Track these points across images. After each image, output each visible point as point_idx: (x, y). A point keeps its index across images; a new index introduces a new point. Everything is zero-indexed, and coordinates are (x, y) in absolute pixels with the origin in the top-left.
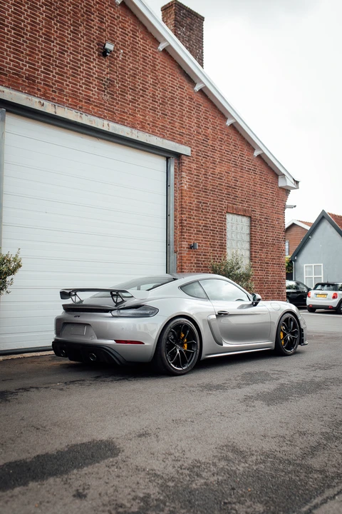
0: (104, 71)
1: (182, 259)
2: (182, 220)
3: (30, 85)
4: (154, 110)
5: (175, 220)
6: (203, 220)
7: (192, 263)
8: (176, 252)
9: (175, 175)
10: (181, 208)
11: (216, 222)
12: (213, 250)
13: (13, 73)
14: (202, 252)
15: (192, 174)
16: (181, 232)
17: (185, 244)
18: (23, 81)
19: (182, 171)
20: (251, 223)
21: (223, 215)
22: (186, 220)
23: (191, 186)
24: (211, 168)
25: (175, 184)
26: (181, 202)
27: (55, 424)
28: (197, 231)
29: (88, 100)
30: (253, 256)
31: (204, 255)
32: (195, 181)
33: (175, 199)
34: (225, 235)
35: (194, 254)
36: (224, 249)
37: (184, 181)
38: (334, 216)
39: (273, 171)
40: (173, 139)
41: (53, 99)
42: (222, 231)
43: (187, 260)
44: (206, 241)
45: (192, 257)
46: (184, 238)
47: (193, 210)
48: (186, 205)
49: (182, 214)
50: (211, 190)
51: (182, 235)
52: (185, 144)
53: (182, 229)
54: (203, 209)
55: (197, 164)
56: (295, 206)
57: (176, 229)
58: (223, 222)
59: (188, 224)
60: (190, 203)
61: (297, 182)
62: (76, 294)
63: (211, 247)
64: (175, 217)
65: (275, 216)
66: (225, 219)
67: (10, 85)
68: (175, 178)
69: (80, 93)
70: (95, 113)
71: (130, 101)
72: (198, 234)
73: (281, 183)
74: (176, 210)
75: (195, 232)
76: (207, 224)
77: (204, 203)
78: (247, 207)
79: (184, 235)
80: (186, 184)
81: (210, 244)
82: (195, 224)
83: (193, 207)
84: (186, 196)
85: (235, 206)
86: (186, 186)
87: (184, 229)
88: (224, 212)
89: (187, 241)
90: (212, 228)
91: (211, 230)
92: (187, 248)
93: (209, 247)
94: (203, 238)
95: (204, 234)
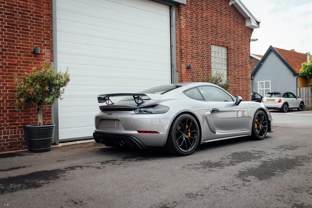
1: (182, 76)
2: (181, 49)
5: (177, 50)
6: (196, 49)
7: (188, 79)
8: (177, 71)
9: (176, 18)
10: (180, 41)
11: (204, 51)
12: (203, 70)
14: (195, 71)
15: (188, 18)
16: (181, 58)
17: (184, 66)
19: (180, 15)
20: (228, 51)
21: (209, 46)
22: (184, 49)
23: (187, 25)
24: (200, 13)
25: (176, 25)
26: (181, 37)
27: (90, 199)
28: (192, 57)
30: (229, 73)
31: (196, 73)
32: (190, 22)
33: (176, 35)
34: (211, 60)
35: (190, 73)
36: (210, 69)
37: (182, 22)
38: (278, 49)
39: (242, 16)
42: (209, 57)
43: (185, 76)
44: (198, 63)
45: (189, 75)
46: (183, 62)
47: (188, 42)
48: (184, 39)
49: (181, 45)
50: (201, 29)
51: (181, 60)
53: (181, 55)
54: (195, 42)
55: (191, 10)
56: (257, 40)
57: (177, 56)
58: (209, 51)
59: (185, 52)
60: (187, 38)
61: (258, 23)
62: (109, 99)
63: (201, 68)
64: (177, 47)
65: (244, 46)
66: (210, 48)
68: (176, 20)
72: (192, 59)
73: (248, 24)
74: (177, 42)
75: (191, 57)
76: (198, 52)
77: (196, 38)
78: (225, 40)
79: (183, 60)
80: (183, 25)
81: (201, 66)
82: (190, 52)
83: (189, 40)
84: (183, 33)
85: (217, 39)
86: (183, 26)
87: (183, 55)
88: (210, 44)
89: (185, 64)
90: (201, 55)
91: (201, 56)
92: (185, 68)
93: (200, 68)
94: (196, 61)
95: (196, 59)
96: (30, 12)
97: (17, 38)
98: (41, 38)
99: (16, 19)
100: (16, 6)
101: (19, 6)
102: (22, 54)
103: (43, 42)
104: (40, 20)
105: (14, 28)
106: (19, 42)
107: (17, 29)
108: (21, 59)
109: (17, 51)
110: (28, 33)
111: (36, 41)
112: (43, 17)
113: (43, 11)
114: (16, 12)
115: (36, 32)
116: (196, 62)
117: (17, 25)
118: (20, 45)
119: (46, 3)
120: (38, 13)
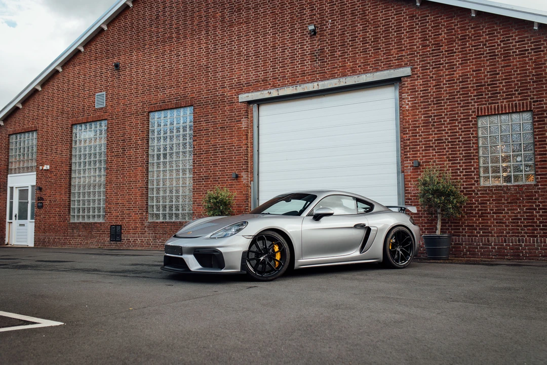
0: (315, 45)
3: (264, 84)
4: (365, 51)
6: (435, 134)
7: (418, 181)
8: (403, 172)
9: (400, 98)
10: (403, 129)
11: (456, 132)
12: (452, 164)
13: (255, 82)
15: (418, 91)
16: (404, 152)
17: (408, 163)
18: (261, 83)
19: (402, 93)
20: (533, 118)
21: (471, 121)
22: (409, 140)
23: (416, 103)
25: (401, 107)
26: (403, 123)
29: (303, 74)
32: (421, 97)
34: (474, 143)
35: (422, 171)
36: (474, 159)
37: (407, 101)
40: (389, 67)
41: (279, 85)
42: (470, 141)
43: (411, 178)
44: (441, 155)
45: (420, 175)
46: (407, 158)
47: (419, 127)
48: (409, 125)
49: (403, 134)
51: (404, 155)
52: (406, 65)
53: (404, 149)
54: (434, 122)
55: (423, 79)
58: (471, 129)
59: (411, 143)
60: (415, 121)
63: (449, 161)
64: (401, 138)
66: (474, 124)
67: (253, 90)
68: (400, 101)
69: (297, 72)
70: (309, 80)
71: (339, 56)
72: (426, 150)
74: (401, 131)
75: (423, 148)
76: (442, 137)
77: (435, 116)
78: (519, 100)
79: (407, 155)
80: (408, 104)
81: (447, 157)
82: (423, 140)
83: (420, 124)
84: (409, 116)
85: (493, 105)
86: (407, 106)
87: (407, 149)
88: (472, 118)
89: (410, 160)
90: (450, 140)
91: (448, 142)
92: (411, 166)
93: (446, 161)
94: (436, 152)
95: (436, 148)
96: (234, 146)
97: (226, 168)
98: (240, 165)
99: (226, 154)
100: (226, 144)
101: (228, 144)
102: (229, 179)
103: (242, 167)
104: (240, 150)
105: (224, 161)
106: (227, 170)
107: (226, 161)
108: (228, 183)
109: (226, 178)
110: (232, 163)
111: (238, 167)
112: (242, 148)
113: (242, 142)
114: (225, 149)
115: (237, 160)
116: (437, 154)
117: (226, 159)
118: (228, 173)
119: (245, 135)
120: (239, 145)
